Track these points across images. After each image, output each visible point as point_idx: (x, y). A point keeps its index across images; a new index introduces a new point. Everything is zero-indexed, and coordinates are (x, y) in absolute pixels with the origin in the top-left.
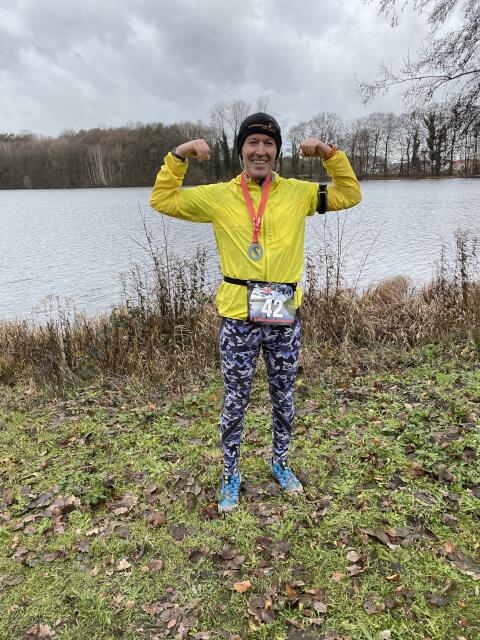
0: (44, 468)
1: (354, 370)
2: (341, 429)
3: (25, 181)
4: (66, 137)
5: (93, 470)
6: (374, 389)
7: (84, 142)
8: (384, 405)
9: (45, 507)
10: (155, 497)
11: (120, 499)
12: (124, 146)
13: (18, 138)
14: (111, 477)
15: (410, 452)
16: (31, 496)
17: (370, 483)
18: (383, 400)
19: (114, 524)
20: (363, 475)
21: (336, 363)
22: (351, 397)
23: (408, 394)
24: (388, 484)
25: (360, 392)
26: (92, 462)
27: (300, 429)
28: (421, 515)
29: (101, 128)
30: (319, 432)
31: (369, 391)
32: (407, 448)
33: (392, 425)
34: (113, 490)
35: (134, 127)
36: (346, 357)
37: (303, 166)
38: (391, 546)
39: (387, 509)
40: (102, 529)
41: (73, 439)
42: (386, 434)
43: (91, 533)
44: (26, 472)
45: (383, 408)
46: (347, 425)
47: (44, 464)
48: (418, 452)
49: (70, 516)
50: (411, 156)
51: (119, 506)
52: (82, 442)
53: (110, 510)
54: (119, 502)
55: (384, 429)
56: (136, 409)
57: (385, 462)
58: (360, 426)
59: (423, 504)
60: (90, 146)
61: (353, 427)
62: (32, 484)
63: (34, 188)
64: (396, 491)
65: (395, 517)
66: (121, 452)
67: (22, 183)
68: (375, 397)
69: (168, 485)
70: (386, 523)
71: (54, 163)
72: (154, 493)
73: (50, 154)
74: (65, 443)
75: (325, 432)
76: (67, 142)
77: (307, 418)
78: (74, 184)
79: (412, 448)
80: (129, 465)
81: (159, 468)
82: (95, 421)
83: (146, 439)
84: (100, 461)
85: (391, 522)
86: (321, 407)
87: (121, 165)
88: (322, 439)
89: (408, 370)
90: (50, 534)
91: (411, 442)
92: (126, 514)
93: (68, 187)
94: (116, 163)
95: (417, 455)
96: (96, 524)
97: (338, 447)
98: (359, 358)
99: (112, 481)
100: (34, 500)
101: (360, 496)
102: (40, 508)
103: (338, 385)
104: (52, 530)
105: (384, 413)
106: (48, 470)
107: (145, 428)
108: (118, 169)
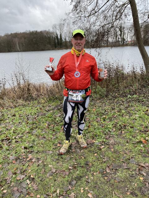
4: (6, 36)
7: (12, 37)
50: (115, 40)
71: (2, 44)
73: (1, 41)
93: (8, 52)
108: (23, 46)
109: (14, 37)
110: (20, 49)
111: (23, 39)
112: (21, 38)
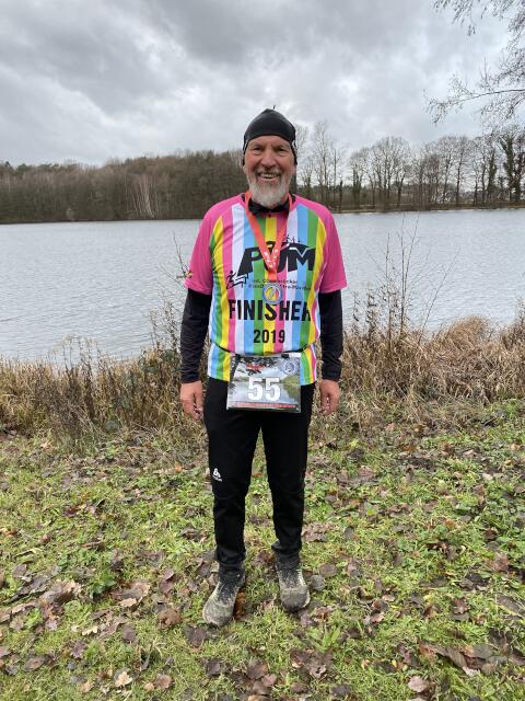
0: (46, 542)
1: (421, 428)
2: (404, 504)
3: (68, 212)
4: (112, 166)
5: (101, 548)
6: (444, 453)
7: (129, 171)
8: (457, 474)
9: (39, 594)
10: (171, 586)
11: (129, 587)
12: (172, 176)
13: (62, 168)
14: (120, 558)
15: (490, 538)
16: (24, 578)
17: (440, 578)
18: (456, 469)
19: (118, 620)
20: (430, 567)
21: (398, 419)
22: (416, 463)
23: (487, 461)
24: (463, 582)
25: (427, 456)
26: (101, 537)
27: (353, 504)
28: (507, 629)
29: (148, 157)
30: (377, 507)
31: (440, 456)
32: (487, 533)
33: (468, 501)
34: (122, 574)
35: (183, 156)
36: (411, 412)
37: (365, 196)
38: (469, 672)
39: (462, 618)
40: (103, 626)
41: (83, 507)
42: (460, 512)
43: (88, 632)
44: (23, 546)
45: (455, 479)
46: (412, 499)
47: (45, 537)
48: (501, 539)
49: (67, 607)
50: (486, 183)
51: (127, 597)
52: (93, 510)
53: (116, 601)
54: (127, 591)
55: (457, 507)
56: (160, 471)
57: (459, 551)
58: (427, 502)
59: (510, 612)
60: (136, 175)
61: (419, 502)
62: (28, 563)
63: (77, 221)
64: (474, 591)
65: (471, 629)
66: (136, 525)
67: (64, 214)
68: (447, 465)
69: (188, 570)
70: (461, 637)
71: (98, 194)
72: (170, 580)
73: (94, 185)
74: (73, 511)
75: (384, 507)
76: (112, 171)
77: (362, 489)
78: (119, 217)
79: (494, 533)
80: (144, 543)
81: (180, 547)
82: (110, 484)
83: (167, 510)
84: (109, 536)
85: (467, 636)
86: (380, 475)
87: (168, 196)
88: (380, 517)
89: (487, 430)
90: (40, 630)
91: (492, 525)
92: (134, 608)
93: (113, 220)
94: (163, 193)
95: (500, 543)
96: (97, 620)
97: (399, 529)
98: (426, 414)
99: (121, 564)
100: (27, 584)
101: (426, 597)
102: (33, 595)
103: (401, 447)
104: (43, 625)
105: (457, 486)
106: (49, 545)
107: (167, 495)
108: (165, 200)
109: (136, 172)
110: (154, 209)
111: (165, 179)
112: (160, 175)
